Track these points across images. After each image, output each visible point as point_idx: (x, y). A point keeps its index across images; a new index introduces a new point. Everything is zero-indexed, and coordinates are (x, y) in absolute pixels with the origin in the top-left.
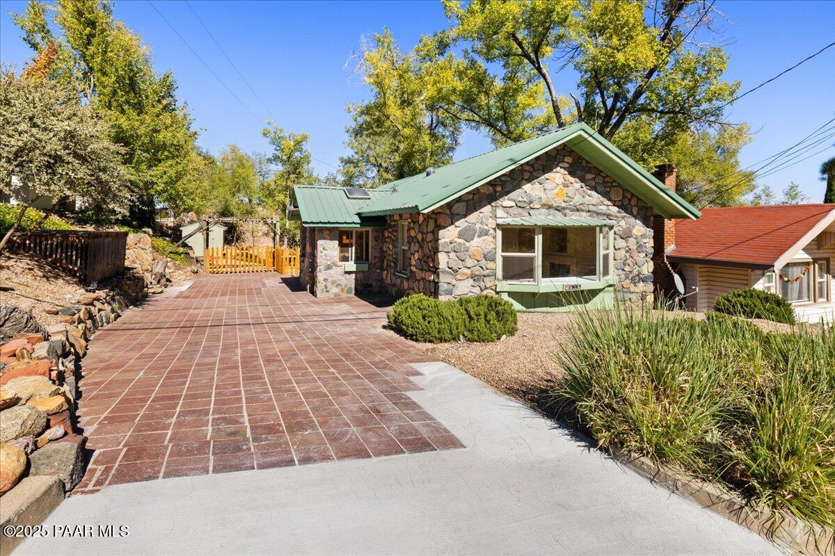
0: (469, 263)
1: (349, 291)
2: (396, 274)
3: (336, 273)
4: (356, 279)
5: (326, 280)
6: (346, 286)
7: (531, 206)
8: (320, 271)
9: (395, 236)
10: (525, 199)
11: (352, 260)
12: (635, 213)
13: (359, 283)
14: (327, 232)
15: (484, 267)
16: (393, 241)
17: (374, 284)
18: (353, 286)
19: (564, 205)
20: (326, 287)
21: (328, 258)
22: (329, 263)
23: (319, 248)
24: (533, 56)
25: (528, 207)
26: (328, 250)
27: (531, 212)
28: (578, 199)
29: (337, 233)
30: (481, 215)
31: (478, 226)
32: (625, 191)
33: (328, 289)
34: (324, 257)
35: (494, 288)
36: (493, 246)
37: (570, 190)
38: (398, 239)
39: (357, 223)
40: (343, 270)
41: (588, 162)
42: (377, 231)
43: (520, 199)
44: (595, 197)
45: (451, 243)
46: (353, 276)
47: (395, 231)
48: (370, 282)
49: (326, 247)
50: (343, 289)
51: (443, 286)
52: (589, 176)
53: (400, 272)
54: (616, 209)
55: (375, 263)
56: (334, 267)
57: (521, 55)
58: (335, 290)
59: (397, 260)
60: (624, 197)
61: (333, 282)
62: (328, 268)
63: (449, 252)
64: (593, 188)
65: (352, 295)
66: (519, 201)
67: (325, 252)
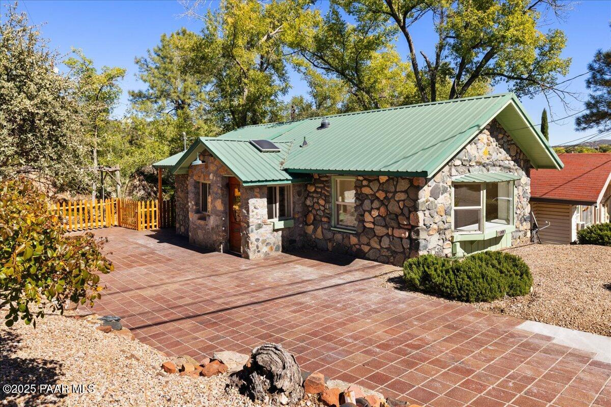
0: (437, 219)
1: (277, 250)
2: (332, 229)
3: (266, 231)
4: (282, 236)
5: (257, 240)
6: (274, 244)
7: (470, 163)
8: (252, 231)
9: (327, 191)
10: (467, 158)
11: (276, 217)
12: (522, 165)
13: (286, 240)
14: (258, 190)
15: (445, 222)
16: (326, 196)
17: (298, 239)
18: (280, 244)
19: (487, 161)
20: (257, 247)
21: (259, 217)
22: (259, 222)
23: (251, 208)
24: (401, 17)
25: (468, 165)
26: (258, 207)
27: (470, 169)
28: (495, 156)
29: (266, 191)
30: (443, 174)
31: (441, 184)
32: (517, 147)
33: (259, 249)
34: (255, 216)
35: (450, 239)
36: (450, 202)
37: (491, 149)
38: (331, 194)
39: (290, 180)
40: (272, 228)
41: (499, 124)
42: (300, 186)
43: (464, 158)
44: (503, 154)
45: (427, 202)
46: (280, 233)
47: (328, 187)
48: (293, 238)
49: (257, 206)
50: (272, 247)
51: (422, 243)
52: (500, 136)
53: (335, 227)
54: (512, 163)
55: (298, 218)
56: (264, 226)
57: (387, 13)
58: (265, 249)
59: (331, 215)
60: (517, 153)
61: (264, 241)
62: (259, 227)
63: (425, 211)
64: (502, 147)
65: (280, 253)
66: (464, 160)
67: (256, 211)
